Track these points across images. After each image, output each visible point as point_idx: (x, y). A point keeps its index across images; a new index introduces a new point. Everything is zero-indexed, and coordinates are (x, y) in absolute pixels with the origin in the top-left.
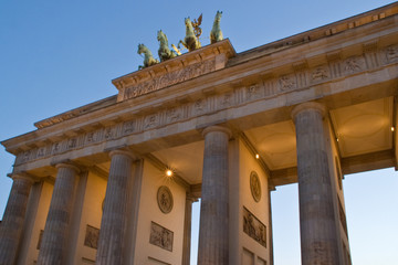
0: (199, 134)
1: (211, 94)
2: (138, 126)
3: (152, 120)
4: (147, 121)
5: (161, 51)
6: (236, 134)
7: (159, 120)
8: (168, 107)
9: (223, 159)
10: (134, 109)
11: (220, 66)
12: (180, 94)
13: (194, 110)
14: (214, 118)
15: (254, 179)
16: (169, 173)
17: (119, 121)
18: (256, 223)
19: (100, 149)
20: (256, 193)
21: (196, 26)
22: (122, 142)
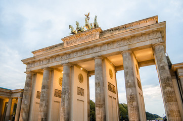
0: (93, 59)
1: (96, 46)
2: (72, 56)
3: (77, 54)
4: (75, 54)
5: (77, 28)
6: (104, 58)
7: (79, 54)
8: (82, 50)
9: (101, 66)
10: (70, 50)
11: (98, 36)
12: (86, 46)
13: (91, 51)
14: (97, 54)
15: (111, 71)
16: (82, 69)
17: (66, 54)
18: (112, 86)
19: (60, 63)
20: (111, 76)
21: (88, 16)
22: (67, 61)
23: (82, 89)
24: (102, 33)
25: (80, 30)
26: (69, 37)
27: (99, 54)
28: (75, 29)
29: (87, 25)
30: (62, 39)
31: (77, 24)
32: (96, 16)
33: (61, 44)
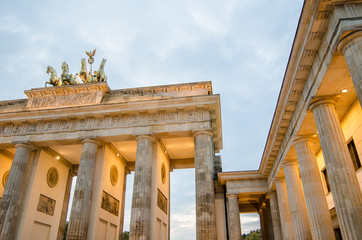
0: (80, 141)
1: (91, 117)
2: (39, 129)
3: (50, 126)
4: (46, 127)
5: (63, 76)
6: (102, 144)
7: (54, 127)
8: (62, 121)
9: (94, 159)
10: (38, 117)
11: (98, 100)
12: (72, 114)
13: (79, 126)
14: (90, 134)
15: (114, 171)
16: (58, 158)
17: (26, 123)
18: (111, 200)
19: (9, 140)
20: (114, 179)
21: (91, 56)
22: (26, 138)
23: (51, 201)
24: (109, 94)
25: (67, 81)
26: (43, 91)
27: (94, 134)
28: (58, 76)
29: (83, 74)
30: (26, 92)
31: (65, 67)
32: (104, 61)
33: (23, 102)
